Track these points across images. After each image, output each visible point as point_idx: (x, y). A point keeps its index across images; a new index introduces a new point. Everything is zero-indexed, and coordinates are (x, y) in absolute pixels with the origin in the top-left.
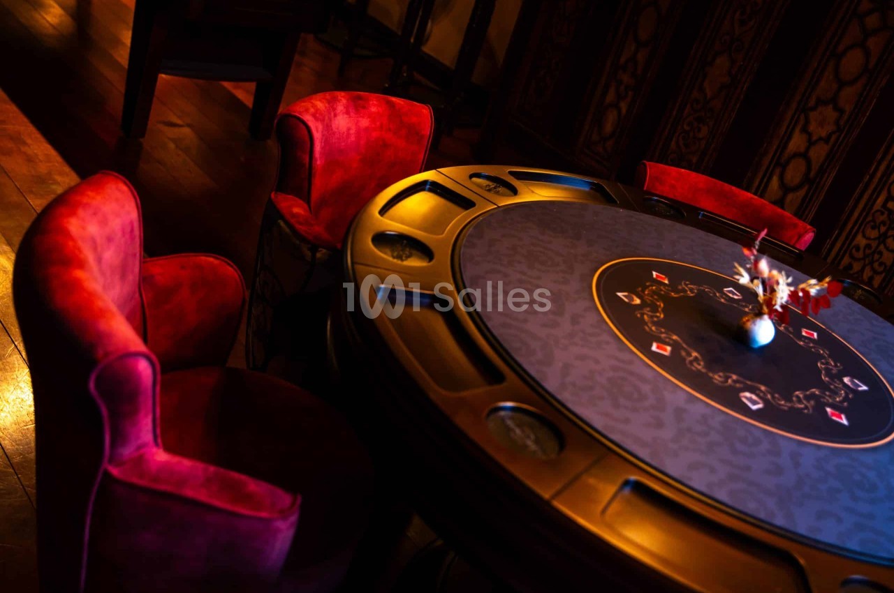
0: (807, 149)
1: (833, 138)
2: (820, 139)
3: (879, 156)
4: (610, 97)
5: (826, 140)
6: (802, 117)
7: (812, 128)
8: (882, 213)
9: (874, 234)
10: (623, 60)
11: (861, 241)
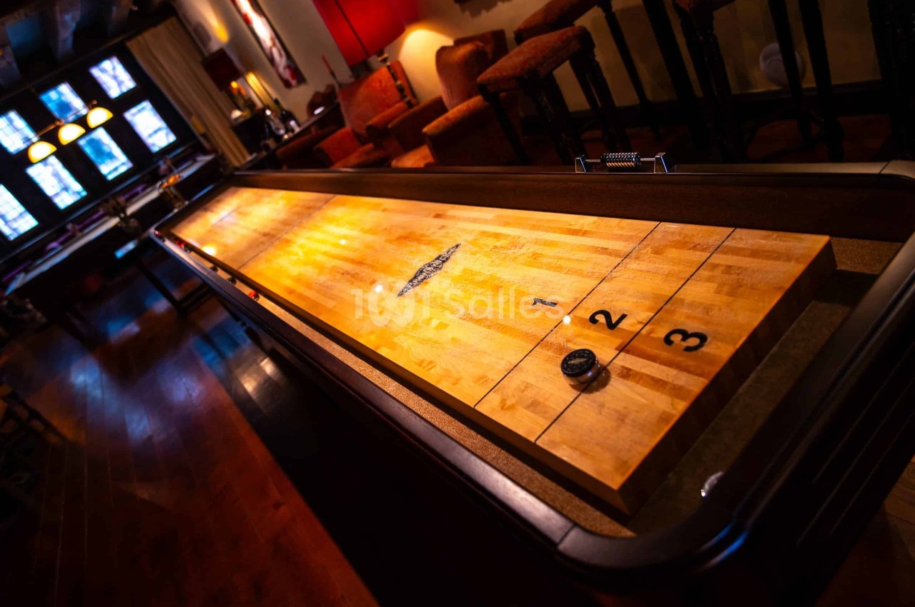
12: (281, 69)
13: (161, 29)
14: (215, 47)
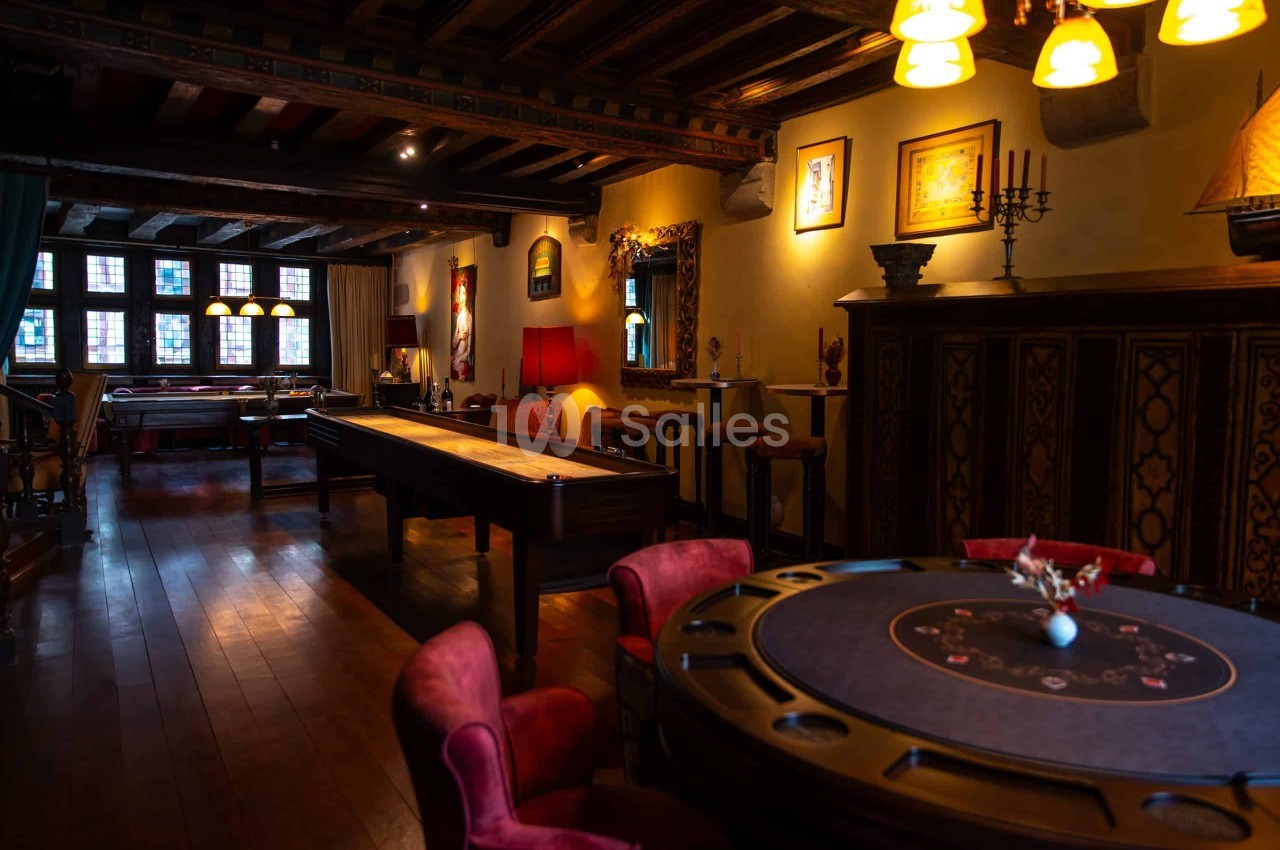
0: (1153, 504)
1: (1173, 484)
2: (1161, 489)
3: (1225, 488)
4: (951, 514)
5: (1167, 489)
6: (1134, 476)
7: (1147, 482)
8: (1258, 542)
9: (1261, 565)
10: (949, 478)
11: (1249, 576)
12: (457, 361)
13: (367, 270)
14: (405, 311)
